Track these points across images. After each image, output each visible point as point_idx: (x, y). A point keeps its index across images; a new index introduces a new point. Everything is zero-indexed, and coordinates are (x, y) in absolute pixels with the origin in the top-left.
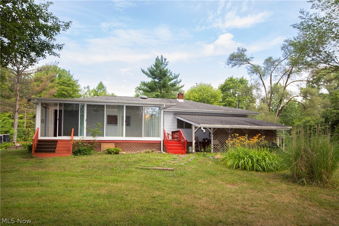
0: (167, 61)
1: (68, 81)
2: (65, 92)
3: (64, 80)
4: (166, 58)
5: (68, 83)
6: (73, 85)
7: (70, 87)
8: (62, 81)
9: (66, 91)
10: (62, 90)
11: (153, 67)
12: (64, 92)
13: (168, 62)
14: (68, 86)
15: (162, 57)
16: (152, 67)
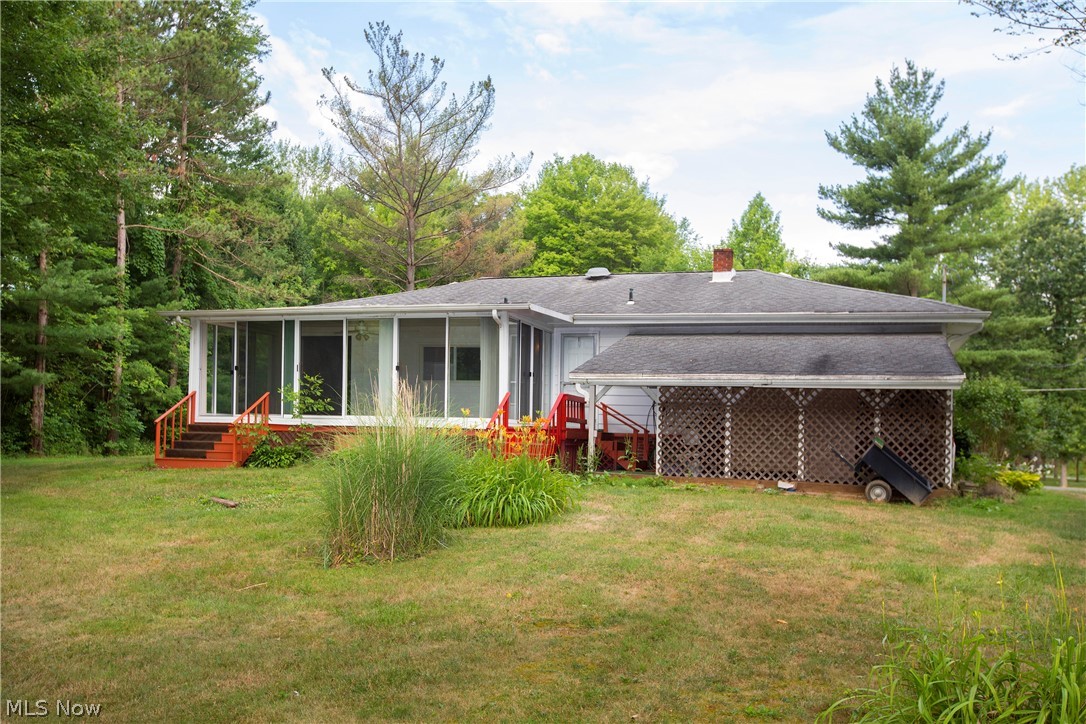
0: (934, 82)
1: (621, 207)
2: (606, 249)
3: (604, 207)
4: (931, 69)
5: (618, 213)
6: (636, 219)
7: (623, 230)
8: (599, 210)
9: (612, 246)
10: (599, 242)
11: (861, 119)
12: (603, 250)
13: (943, 83)
14: (619, 226)
15: (910, 68)
16: (856, 121)
